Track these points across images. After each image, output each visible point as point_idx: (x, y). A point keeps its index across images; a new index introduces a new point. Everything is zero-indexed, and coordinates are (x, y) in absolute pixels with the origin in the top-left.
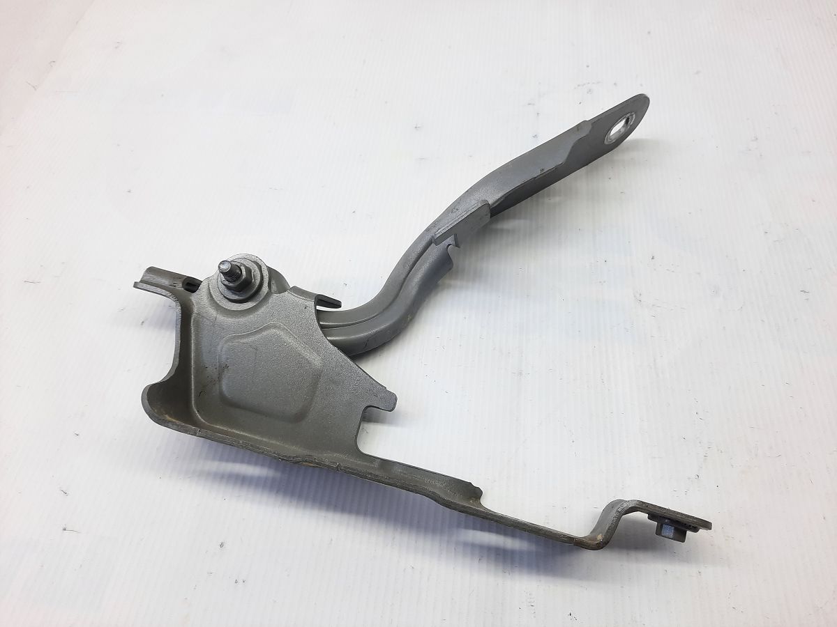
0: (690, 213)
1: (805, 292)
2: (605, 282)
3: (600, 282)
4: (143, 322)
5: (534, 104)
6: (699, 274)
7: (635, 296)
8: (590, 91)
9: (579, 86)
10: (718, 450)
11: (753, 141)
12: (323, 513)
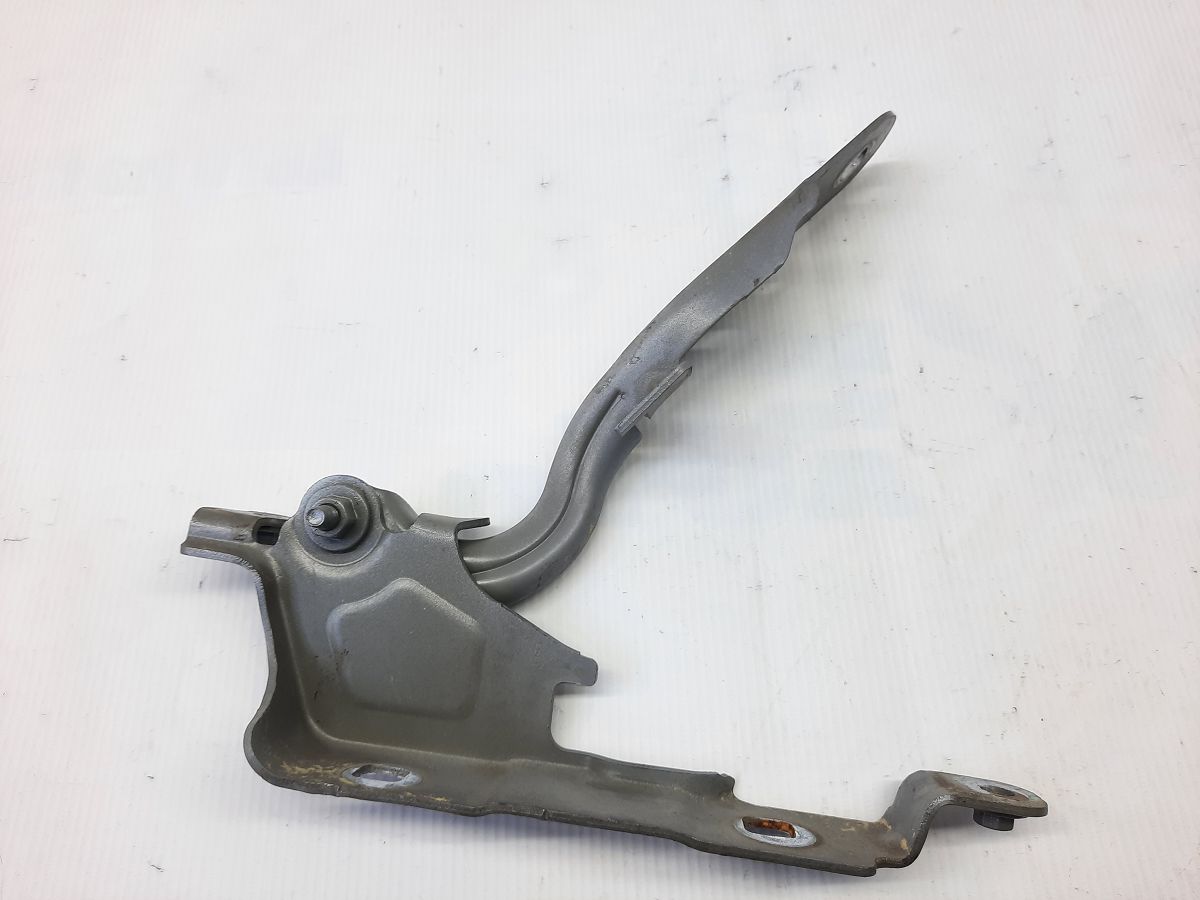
0: (966, 286)
1: (1137, 398)
2: (858, 420)
3: (852, 422)
4: (201, 583)
5: (716, 120)
6: (988, 388)
7: (903, 439)
8: (797, 84)
9: (780, 76)
10: (1038, 665)
11: (1046, 146)
12: (523, 842)
